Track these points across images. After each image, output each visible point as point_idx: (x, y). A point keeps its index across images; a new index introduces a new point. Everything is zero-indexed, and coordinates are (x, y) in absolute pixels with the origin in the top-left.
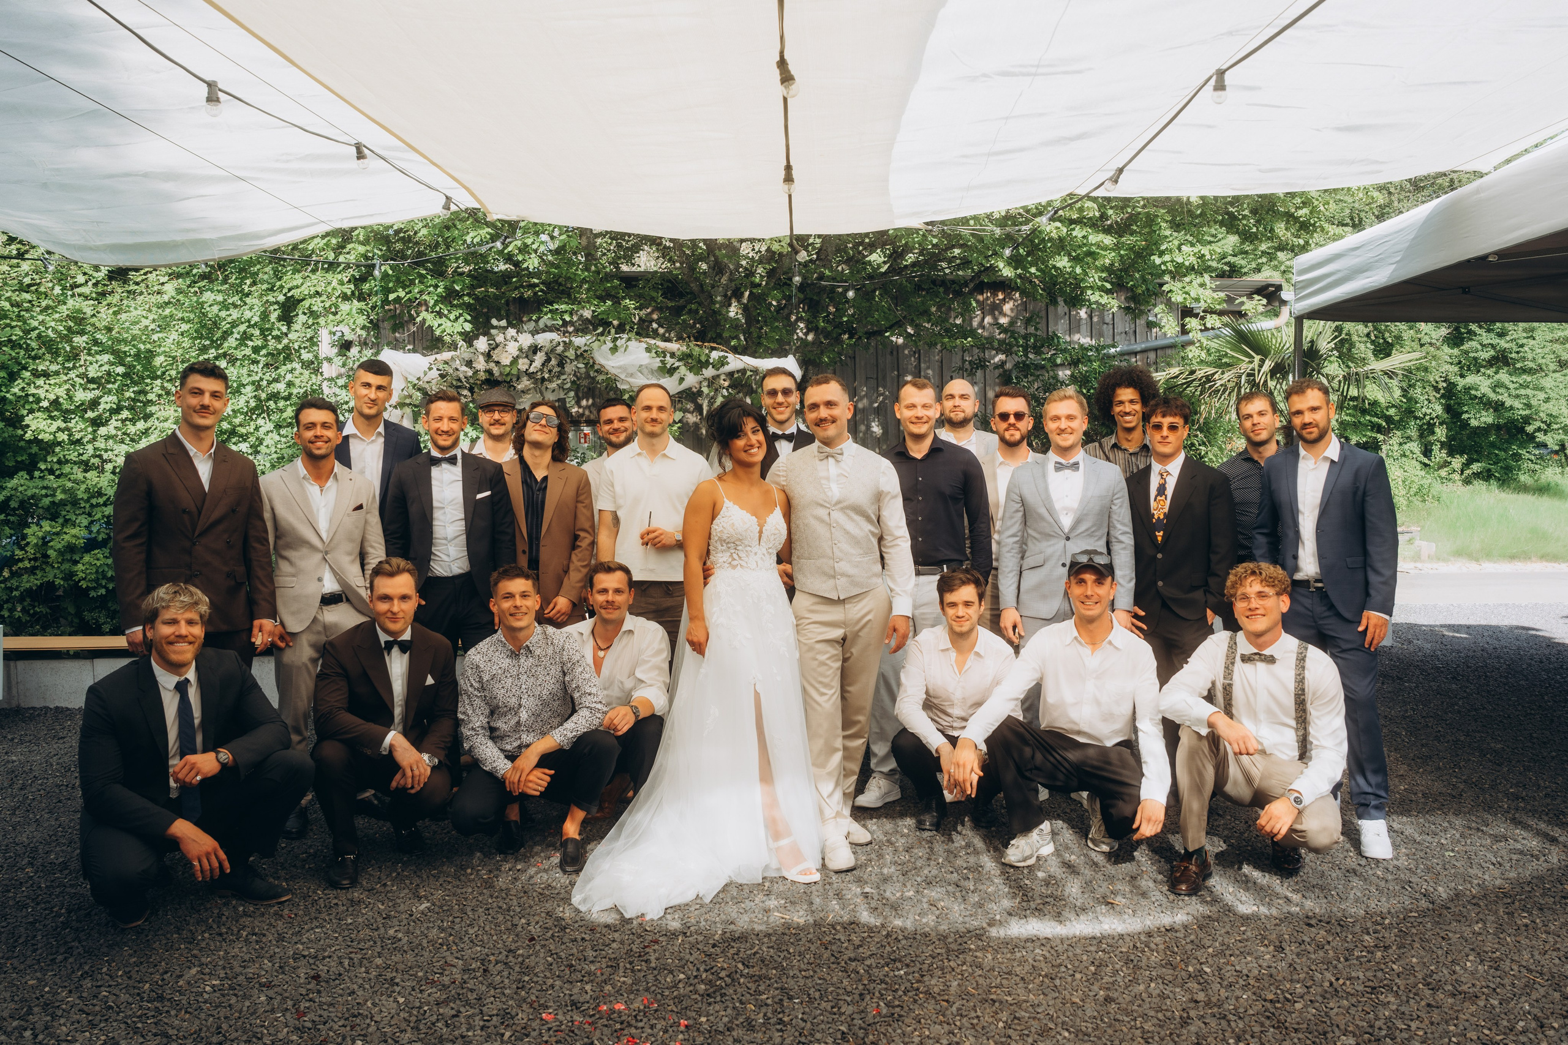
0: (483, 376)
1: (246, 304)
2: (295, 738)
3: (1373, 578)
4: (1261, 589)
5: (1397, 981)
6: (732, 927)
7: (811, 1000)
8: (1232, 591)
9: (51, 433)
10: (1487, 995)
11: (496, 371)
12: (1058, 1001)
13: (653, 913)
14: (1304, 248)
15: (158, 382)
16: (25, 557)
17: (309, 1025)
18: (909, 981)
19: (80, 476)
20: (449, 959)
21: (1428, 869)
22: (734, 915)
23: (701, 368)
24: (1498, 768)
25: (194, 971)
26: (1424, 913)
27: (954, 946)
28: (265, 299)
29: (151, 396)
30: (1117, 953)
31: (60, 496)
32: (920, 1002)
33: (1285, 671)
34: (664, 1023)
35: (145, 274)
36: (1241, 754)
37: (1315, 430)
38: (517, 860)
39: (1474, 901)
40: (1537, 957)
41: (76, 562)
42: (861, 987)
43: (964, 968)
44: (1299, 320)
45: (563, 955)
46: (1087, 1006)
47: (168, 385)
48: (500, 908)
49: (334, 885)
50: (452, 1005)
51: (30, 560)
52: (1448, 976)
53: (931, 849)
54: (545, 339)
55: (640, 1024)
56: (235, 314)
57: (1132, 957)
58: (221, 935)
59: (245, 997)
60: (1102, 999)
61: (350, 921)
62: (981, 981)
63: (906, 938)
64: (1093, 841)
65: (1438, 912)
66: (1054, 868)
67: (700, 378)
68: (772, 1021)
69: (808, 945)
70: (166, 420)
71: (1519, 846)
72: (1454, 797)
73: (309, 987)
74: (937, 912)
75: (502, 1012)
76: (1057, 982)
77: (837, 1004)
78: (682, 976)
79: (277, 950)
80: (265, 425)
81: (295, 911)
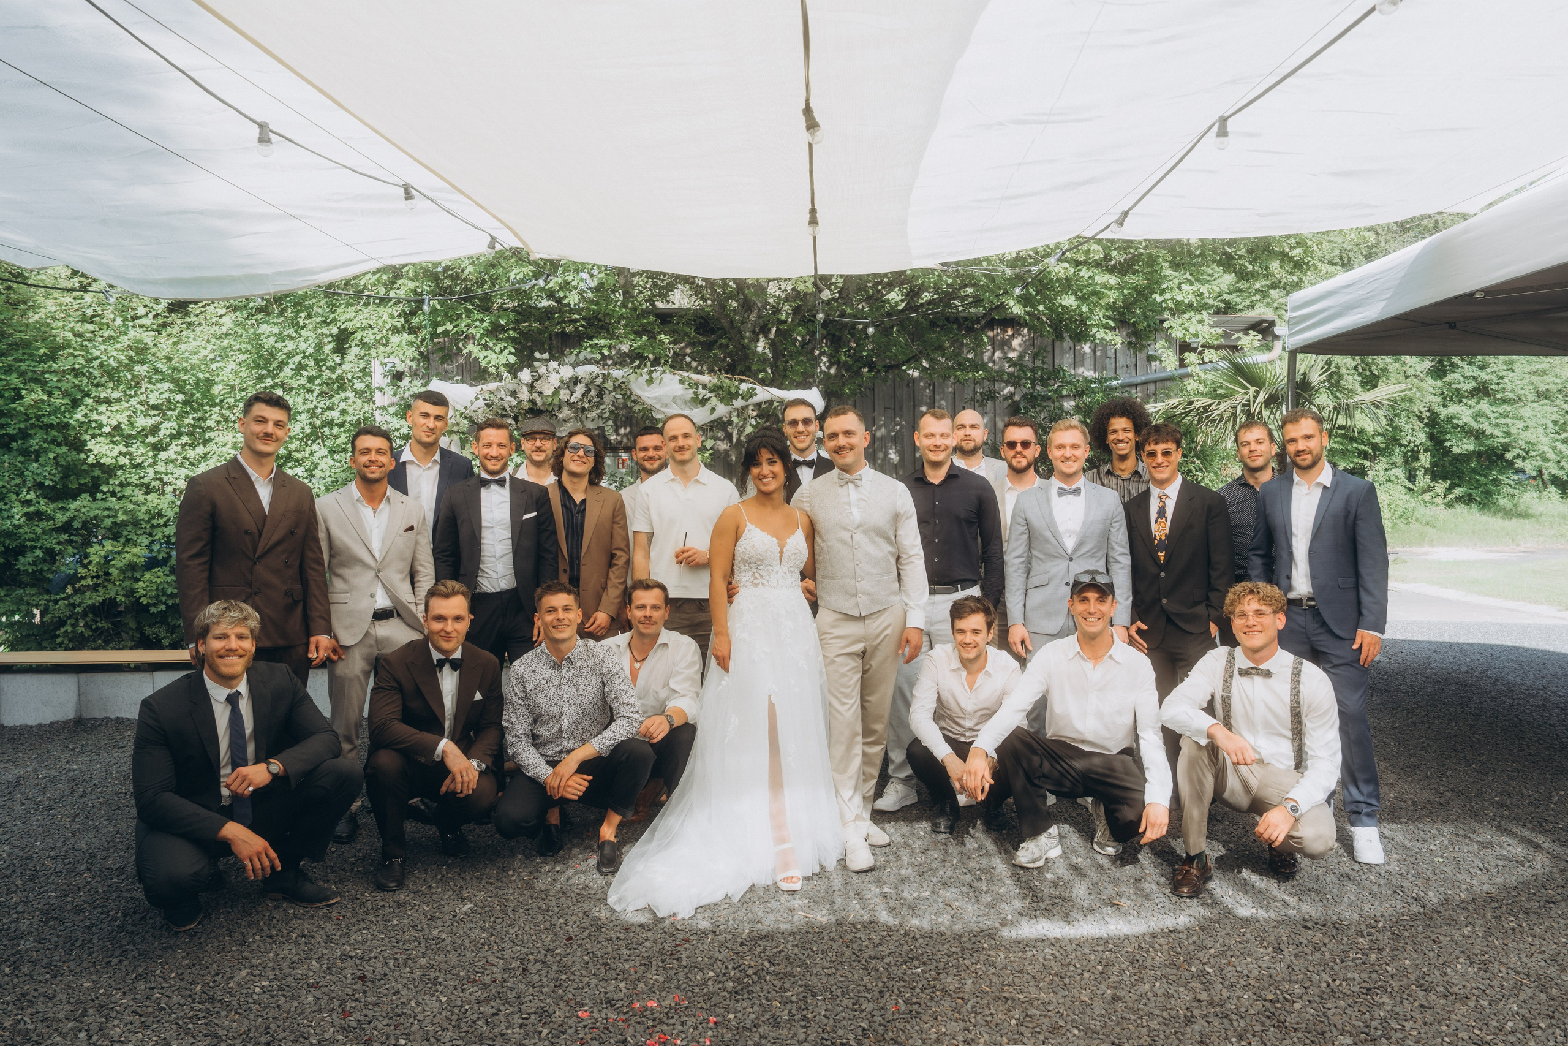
0: (526, 405)
1: (301, 336)
2: (346, 746)
3: (1365, 598)
4: (1259, 608)
5: (1391, 982)
6: (759, 925)
7: (834, 997)
8: (1230, 609)
9: (112, 458)
10: (1477, 996)
11: (539, 401)
12: (1068, 999)
13: (685, 912)
14: (1298, 285)
15: (217, 409)
16: (87, 576)
17: (355, 1024)
18: (926, 978)
19: (141, 498)
20: (490, 959)
21: (1419, 875)
22: (761, 914)
23: (731, 399)
24: (1484, 777)
25: (244, 972)
26: (1415, 917)
27: (968, 945)
28: (319, 331)
29: (210, 423)
30: (1123, 952)
31: (121, 517)
32: (936, 999)
33: (1281, 685)
34: (694, 1020)
35: (204, 307)
36: (1238, 764)
37: (1309, 457)
38: (556, 862)
39: (1463, 905)
40: (1524, 959)
41: (137, 580)
42: (880, 985)
43: (978, 966)
44: (1293, 354)
45: (599, 954)
46: (1095, 1004)
47: (226, 413)
48: (540, 908)
49: (381, 888)
50: (492, 1003)
51: (93, 578)
52: (1439, 977)
53: (946, 851)
54: (584, 371)
55: (672, 1021)
56: (290, 345)
57: (1138, 957)
58: (271, 937)
59: (293, 997)
60: (1109, 998)
61: (395, 922)
62: (994, 979)
63: (923, 937)
64: (1099, 843)
65: (1429, 916)
66: (1062, 870)
67: (730, 408)
68: (796, 1018)
69: (830, 943)
70: (224, 445)
71: (1504, 853)
72: (1442, 805)
73: (355, 987)
74: (952, 912)
75: (540, 1010)
76: (1067, 981)
77: (858, 1001)
78: (711, 974)
79: (325, 951)
80: (320, 450)
81: (343, 913)
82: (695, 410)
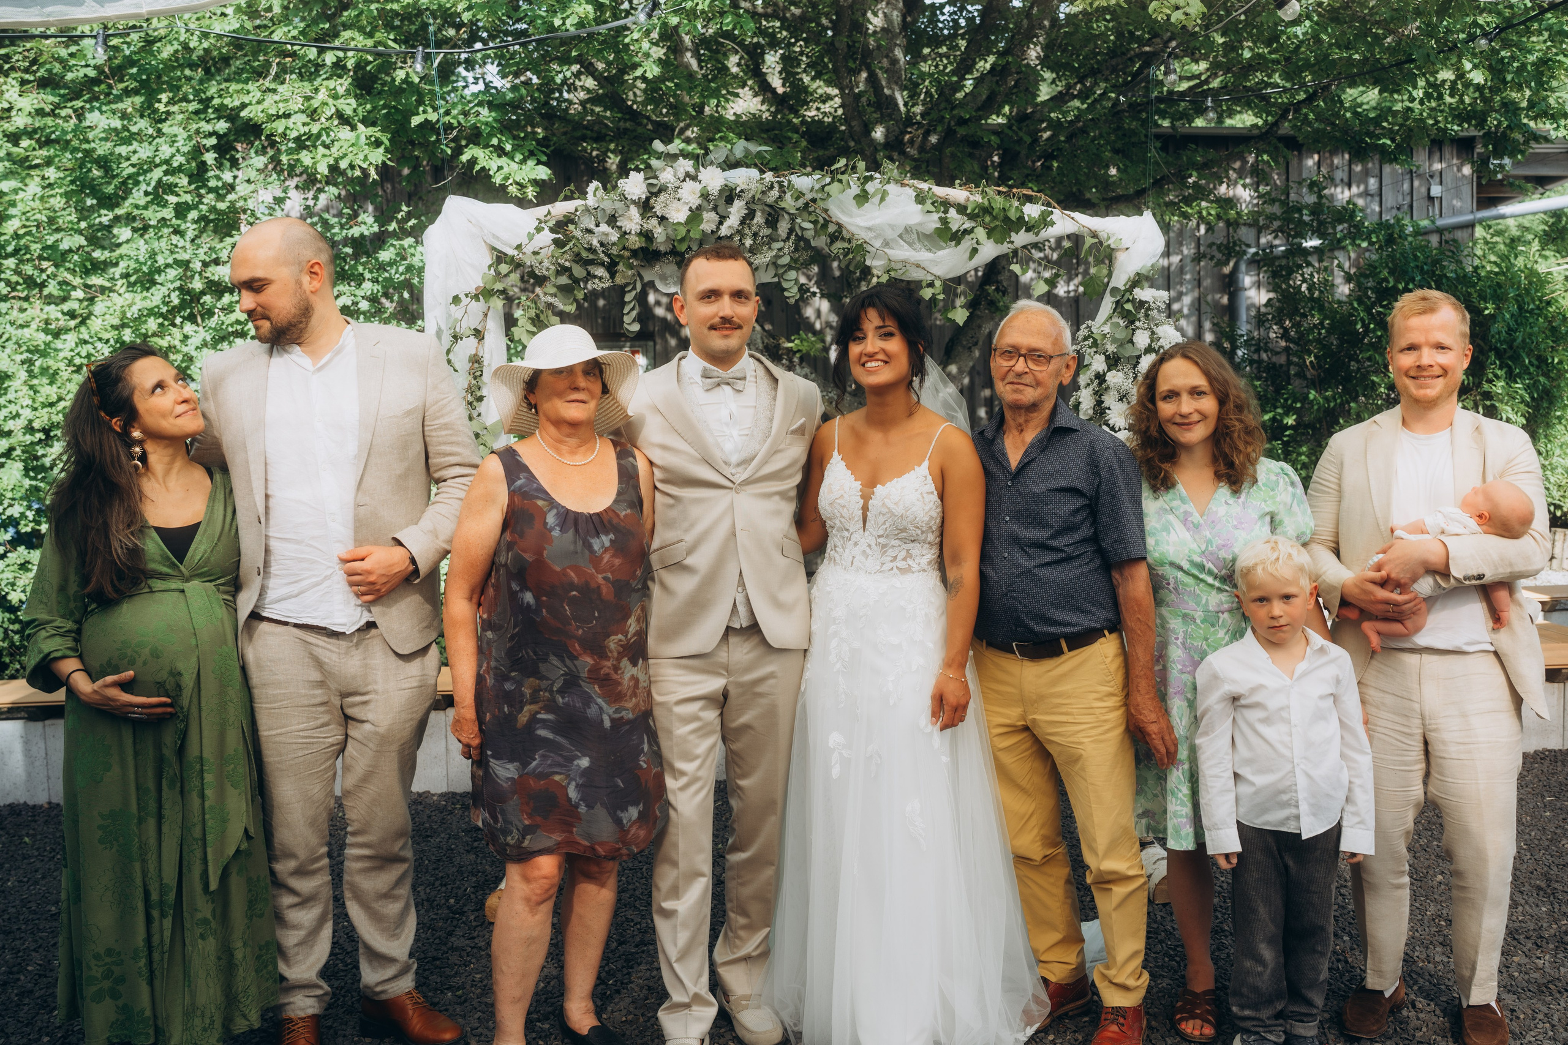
0: (635, 242)
1: (161, 134)
11: (659, 233)
23: (1010, 230)
28: (194, 127)
54: (745, 178)
56: (143, 150)
67: (1004, 248)
80: (197, 334)
82: (941, 253)
